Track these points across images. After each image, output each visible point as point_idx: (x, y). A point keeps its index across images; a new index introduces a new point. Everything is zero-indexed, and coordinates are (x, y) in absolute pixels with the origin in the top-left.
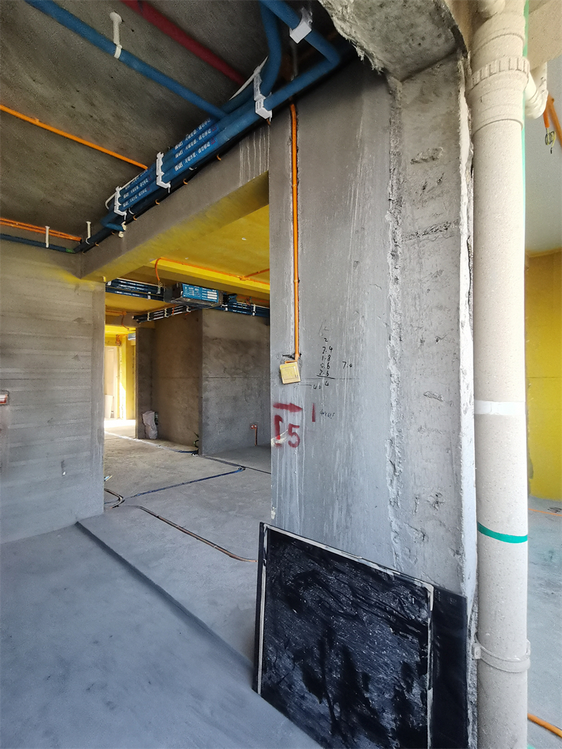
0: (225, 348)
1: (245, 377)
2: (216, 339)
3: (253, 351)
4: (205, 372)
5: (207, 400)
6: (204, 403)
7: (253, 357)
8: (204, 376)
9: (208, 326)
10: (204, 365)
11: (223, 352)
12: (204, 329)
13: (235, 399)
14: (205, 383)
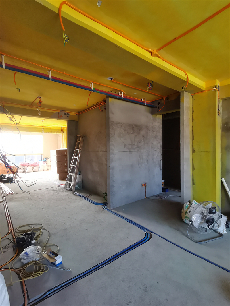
0: (125, 130)
1: (138, 151)
2: (119, 123)
3: (143, 132)
4: (111, 147)
5: (113, 168)
6: (111, 170)
7: (143, 136)
8: (111, 151)
9: (113, 114)
10: (110, 143)
11: (124, 133)
12: (111, 115)
13: (132, 166)
14: (111, 156)
